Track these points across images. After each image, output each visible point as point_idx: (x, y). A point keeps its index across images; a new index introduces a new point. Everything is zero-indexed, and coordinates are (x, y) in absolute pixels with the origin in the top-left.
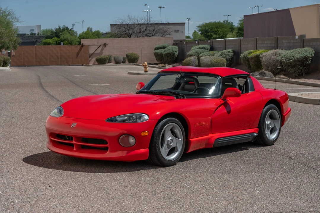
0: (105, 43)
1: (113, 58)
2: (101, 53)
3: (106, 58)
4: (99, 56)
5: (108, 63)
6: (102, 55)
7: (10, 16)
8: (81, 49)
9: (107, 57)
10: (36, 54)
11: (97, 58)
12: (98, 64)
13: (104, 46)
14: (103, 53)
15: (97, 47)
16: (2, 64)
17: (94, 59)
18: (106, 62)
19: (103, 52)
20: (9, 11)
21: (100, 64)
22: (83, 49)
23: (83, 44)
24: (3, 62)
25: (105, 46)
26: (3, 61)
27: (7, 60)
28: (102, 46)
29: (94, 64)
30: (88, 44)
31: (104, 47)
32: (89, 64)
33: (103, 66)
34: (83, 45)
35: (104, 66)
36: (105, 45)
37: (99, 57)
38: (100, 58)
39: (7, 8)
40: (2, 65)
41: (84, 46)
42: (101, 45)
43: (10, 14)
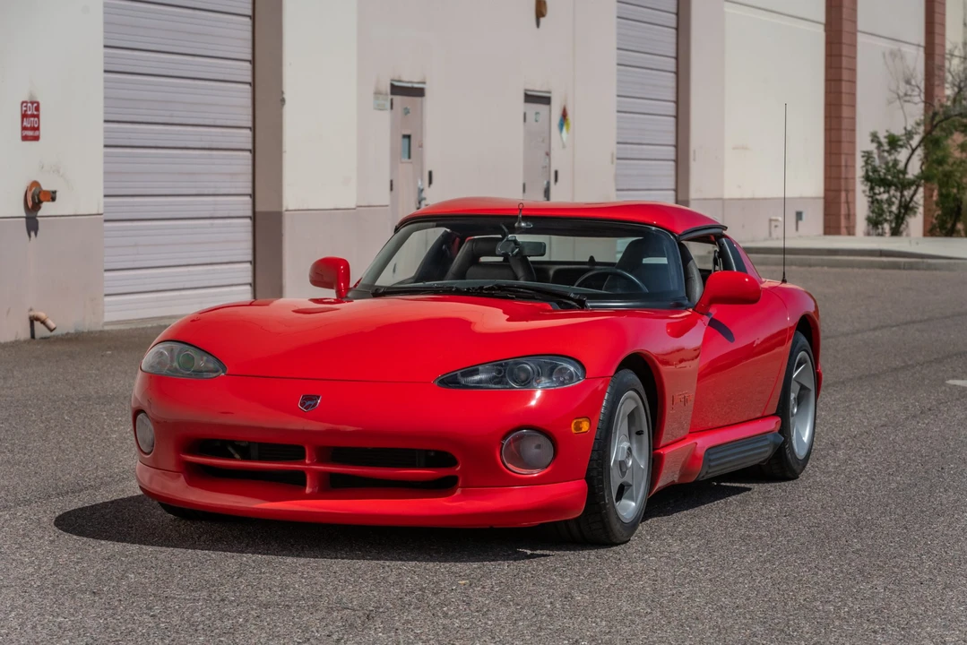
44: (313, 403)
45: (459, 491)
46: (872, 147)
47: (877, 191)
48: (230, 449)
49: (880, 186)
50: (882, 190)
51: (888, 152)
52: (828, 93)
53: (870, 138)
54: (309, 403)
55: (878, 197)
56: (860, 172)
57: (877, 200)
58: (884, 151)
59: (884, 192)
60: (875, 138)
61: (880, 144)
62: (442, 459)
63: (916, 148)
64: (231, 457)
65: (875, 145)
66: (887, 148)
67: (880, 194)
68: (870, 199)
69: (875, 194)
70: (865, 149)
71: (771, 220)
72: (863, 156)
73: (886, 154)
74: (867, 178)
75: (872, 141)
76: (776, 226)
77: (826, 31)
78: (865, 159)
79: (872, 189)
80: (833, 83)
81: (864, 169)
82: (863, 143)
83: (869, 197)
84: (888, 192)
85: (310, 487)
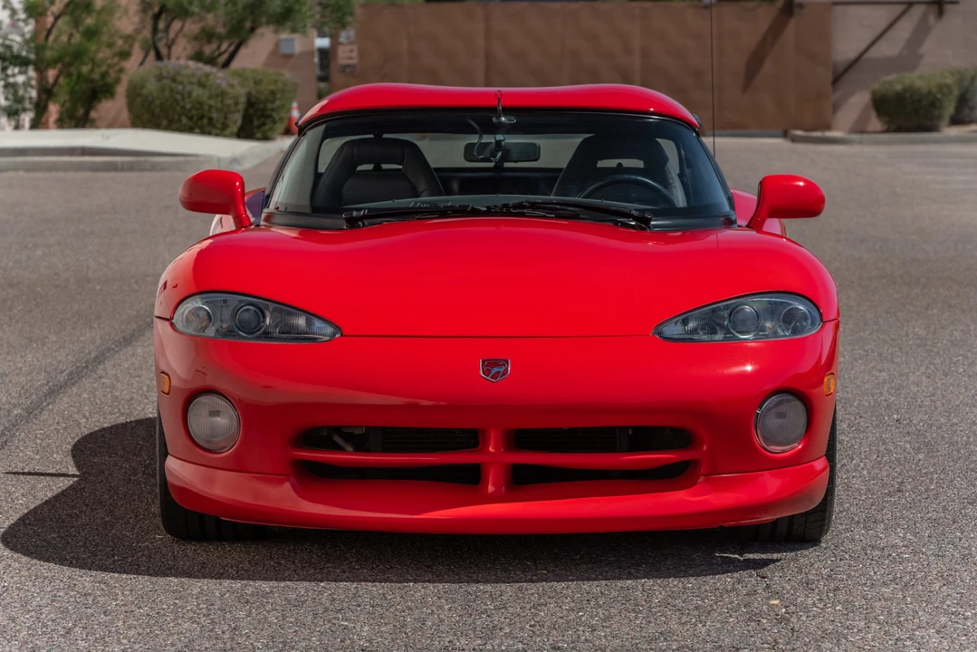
2: (910, 57)
3: (941, 87)
4: (892, 77)
5: (956, 121)
6: (912, 67)
8: (776, 30)
9: (949, 81)
10: (488, 56)
11: (876, 86)
12: (887, 131)
13: (935, 8)
14: (921, 57)
15: (881, 17)
16: (237, 119)
17: (858, 101)
18: (940, 117)
19: (924, 49)
21: (899, 130)
22: (791, 27)
24: (241, 107)
25: (941, 13)
26: (243, 100)
27: (273, 93)
28: (916, 11)
29: (860, 128)
31: (932, 19)
32: (828, 127)
33: (913, 142)
34: (797, 1)
35: (924, 142)
36: (940, 3)
37: (895, 81)
38: (899, 87)
40: (235, 129)
41: (801, 6)
42: (911, 4)
44: (502, 370)
45: (702, 479)
46: (4, 17)
47: (9, 72)
48: (337, 439)
49: (15, 65)
50: (16, 70)
51: (24, 21)
54: (495, 370)
55: (11, 80)
57: (11, 83)
58: (18, 20)
59: (20, 73)
61: (14, 12)
62: (681, 438)
63: (61, 15)
64: (339, 449)
65: (7, 13)
66: (22, 16)
67: (14, 75)
69: (7, 76)
73: (21, 24)
75: (4, 7)
84: (25, 73)
85: (494, 485)
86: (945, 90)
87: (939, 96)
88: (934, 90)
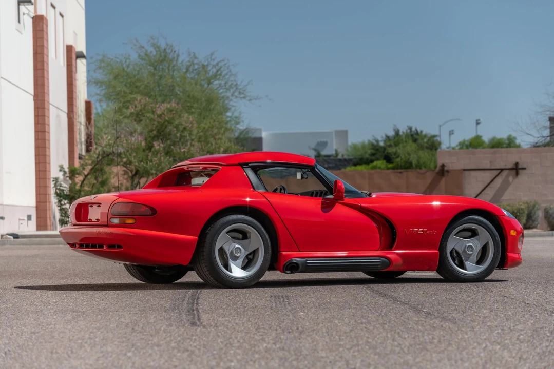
0: (517, 164)
1: (540, 214)
3: (519, 210)
5: (526, 227)
7: (219, 79)
8: (435, 182)
9: (523, 207)
13: (514, 172)
15: (488, 176)
20: (218, 64)
22: (443, 181)
23: (443, 166)
25: (517, 174)
28: (505, 173)
30: (459, 165)
31: (511, 179)
34: (446, 168)
36: (516, 169)
39: (212, 55)
41: (448, 171)
42: (502, 170)
43: (220, 75)
46: (60, 175)
47: (62, 203)
49: (65, 200)
50: (66, 202)
52: (36, 139)
53: (59, 169)
55: (64, 207)
56: (53, 191)
57: (63, 208)
59: (68, 203)
60: (61, 169)
61: (65, 173)
63: (88, 175)
65: (62, 173)
67: (65, 204)
68: (59, 208)
69: (61, 205)
70: (55, 176)
71: (20, 220)
72: (53, 181)
74: (58, 195)
75: (60, 171)
76: (21, 224)
77: (34, 100)
78: (54, 182)
79: (60, 201)
80: (40, 133)
81: (55, 189)
82: (55, 172)
83: (58, 206)
86: (521, 211)
87: (518, 214)
88: (516, 211)
